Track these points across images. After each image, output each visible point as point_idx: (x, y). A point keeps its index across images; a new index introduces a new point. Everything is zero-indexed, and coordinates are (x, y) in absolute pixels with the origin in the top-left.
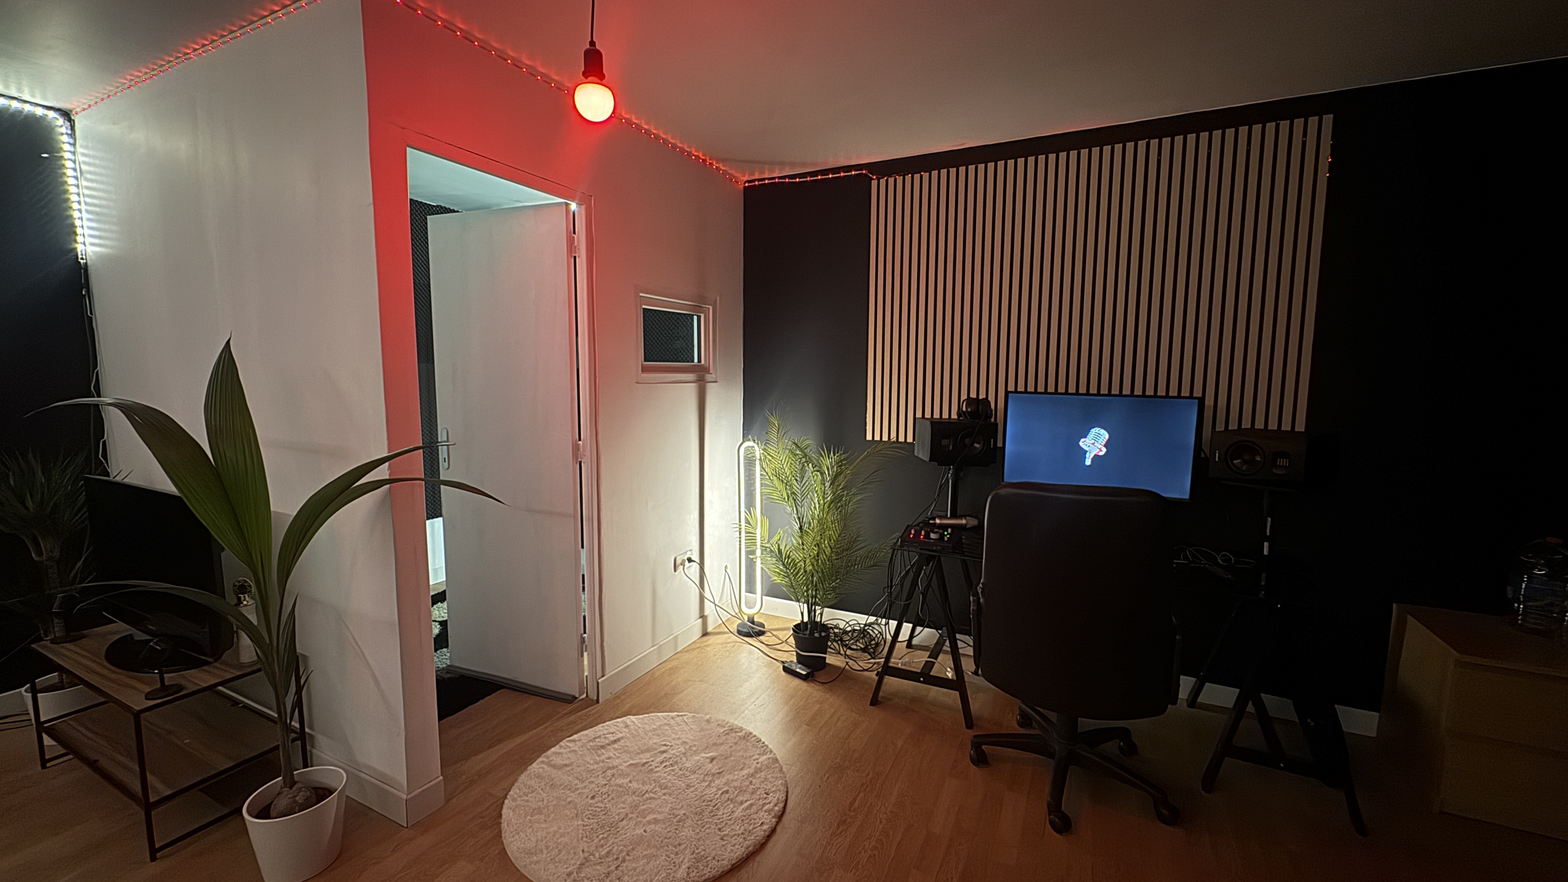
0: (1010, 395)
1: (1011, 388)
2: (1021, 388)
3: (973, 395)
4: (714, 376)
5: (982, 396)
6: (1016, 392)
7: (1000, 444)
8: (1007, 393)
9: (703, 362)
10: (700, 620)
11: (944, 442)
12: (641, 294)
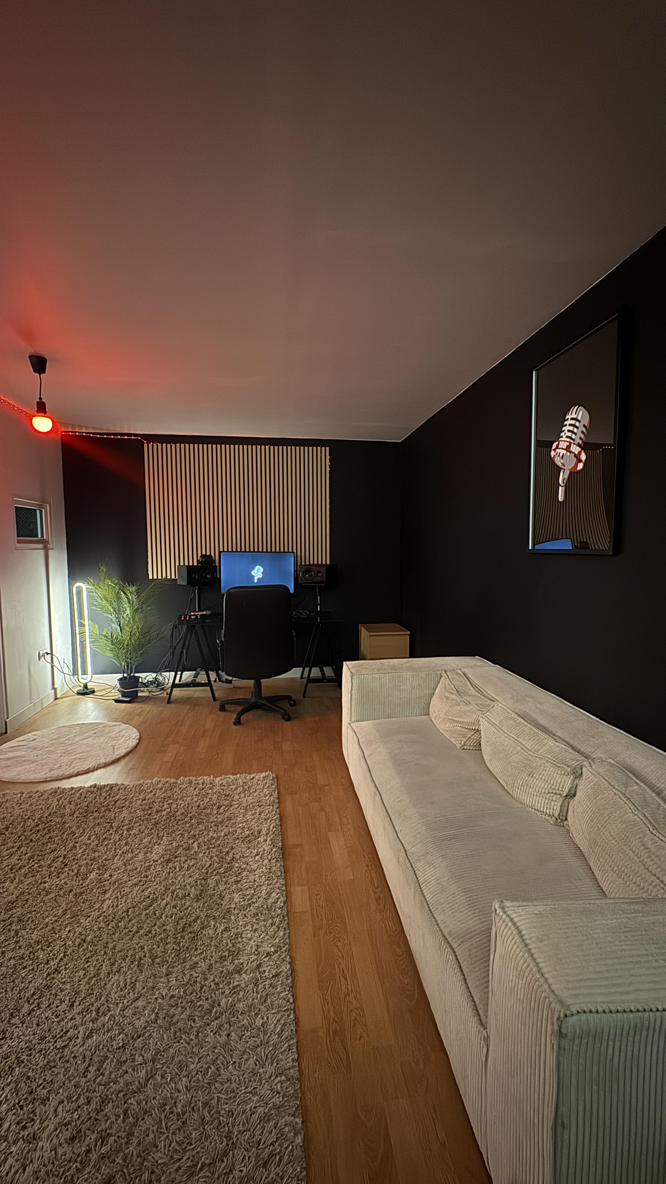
0: (222, 553)
1: (221, 550)
2: (226, 550)
3: (204, 553)
4: (52, 545)
5: (208, 554)
6: (223, 551)
7: (218, 577)
8: (220, 552)
9: (45, 537)
10: (53, 691)
11: (194, 575)
12: (15, 499)
